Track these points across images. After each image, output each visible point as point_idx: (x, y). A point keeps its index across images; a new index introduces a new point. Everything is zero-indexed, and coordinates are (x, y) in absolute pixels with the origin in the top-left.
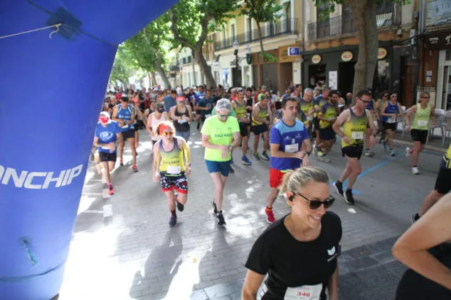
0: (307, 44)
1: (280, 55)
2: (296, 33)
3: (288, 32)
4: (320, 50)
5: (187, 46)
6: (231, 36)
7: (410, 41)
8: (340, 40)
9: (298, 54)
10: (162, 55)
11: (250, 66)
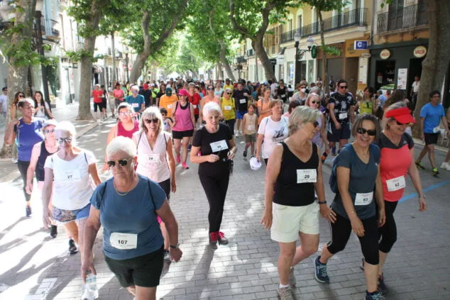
0: (376, 37)
1: (346, 49)
2: (365, 25)
3: (357, 23)
4: (390, 44)
5: (247, 37)
6: (297, 27)
8: (414, 33)
9: (365, 47)
10: (227, 46)
11: (315, 60)
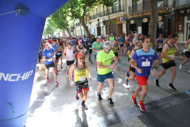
0: (128, 16)
1: (117, 21)
2: (124, 11)
3: (120, 11)
4: (134, 18)
5: (77, 18)
6: (96, 13)
7: (172, 13)
8: (142, 13)
9: (125, 20)
10: (67, 23)
11: (105, 26)
